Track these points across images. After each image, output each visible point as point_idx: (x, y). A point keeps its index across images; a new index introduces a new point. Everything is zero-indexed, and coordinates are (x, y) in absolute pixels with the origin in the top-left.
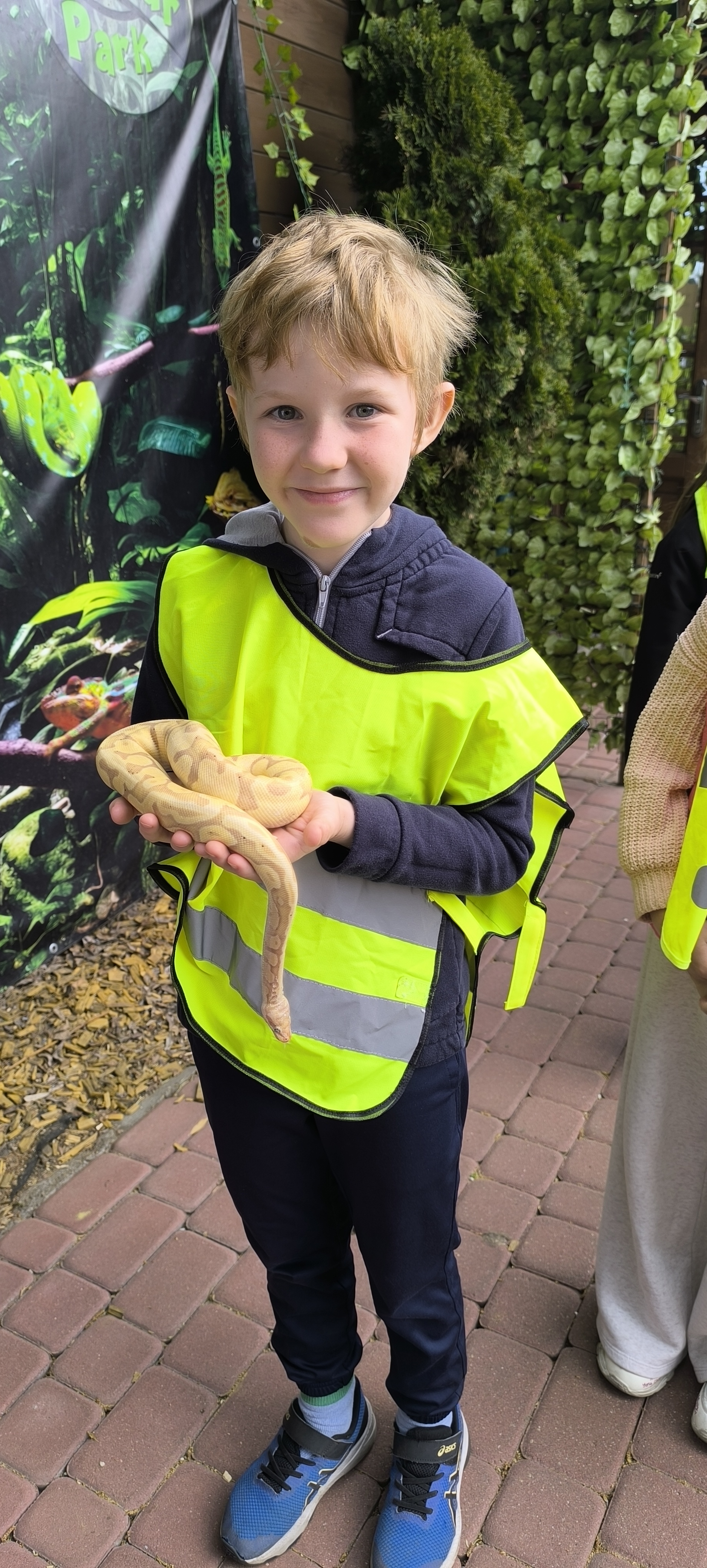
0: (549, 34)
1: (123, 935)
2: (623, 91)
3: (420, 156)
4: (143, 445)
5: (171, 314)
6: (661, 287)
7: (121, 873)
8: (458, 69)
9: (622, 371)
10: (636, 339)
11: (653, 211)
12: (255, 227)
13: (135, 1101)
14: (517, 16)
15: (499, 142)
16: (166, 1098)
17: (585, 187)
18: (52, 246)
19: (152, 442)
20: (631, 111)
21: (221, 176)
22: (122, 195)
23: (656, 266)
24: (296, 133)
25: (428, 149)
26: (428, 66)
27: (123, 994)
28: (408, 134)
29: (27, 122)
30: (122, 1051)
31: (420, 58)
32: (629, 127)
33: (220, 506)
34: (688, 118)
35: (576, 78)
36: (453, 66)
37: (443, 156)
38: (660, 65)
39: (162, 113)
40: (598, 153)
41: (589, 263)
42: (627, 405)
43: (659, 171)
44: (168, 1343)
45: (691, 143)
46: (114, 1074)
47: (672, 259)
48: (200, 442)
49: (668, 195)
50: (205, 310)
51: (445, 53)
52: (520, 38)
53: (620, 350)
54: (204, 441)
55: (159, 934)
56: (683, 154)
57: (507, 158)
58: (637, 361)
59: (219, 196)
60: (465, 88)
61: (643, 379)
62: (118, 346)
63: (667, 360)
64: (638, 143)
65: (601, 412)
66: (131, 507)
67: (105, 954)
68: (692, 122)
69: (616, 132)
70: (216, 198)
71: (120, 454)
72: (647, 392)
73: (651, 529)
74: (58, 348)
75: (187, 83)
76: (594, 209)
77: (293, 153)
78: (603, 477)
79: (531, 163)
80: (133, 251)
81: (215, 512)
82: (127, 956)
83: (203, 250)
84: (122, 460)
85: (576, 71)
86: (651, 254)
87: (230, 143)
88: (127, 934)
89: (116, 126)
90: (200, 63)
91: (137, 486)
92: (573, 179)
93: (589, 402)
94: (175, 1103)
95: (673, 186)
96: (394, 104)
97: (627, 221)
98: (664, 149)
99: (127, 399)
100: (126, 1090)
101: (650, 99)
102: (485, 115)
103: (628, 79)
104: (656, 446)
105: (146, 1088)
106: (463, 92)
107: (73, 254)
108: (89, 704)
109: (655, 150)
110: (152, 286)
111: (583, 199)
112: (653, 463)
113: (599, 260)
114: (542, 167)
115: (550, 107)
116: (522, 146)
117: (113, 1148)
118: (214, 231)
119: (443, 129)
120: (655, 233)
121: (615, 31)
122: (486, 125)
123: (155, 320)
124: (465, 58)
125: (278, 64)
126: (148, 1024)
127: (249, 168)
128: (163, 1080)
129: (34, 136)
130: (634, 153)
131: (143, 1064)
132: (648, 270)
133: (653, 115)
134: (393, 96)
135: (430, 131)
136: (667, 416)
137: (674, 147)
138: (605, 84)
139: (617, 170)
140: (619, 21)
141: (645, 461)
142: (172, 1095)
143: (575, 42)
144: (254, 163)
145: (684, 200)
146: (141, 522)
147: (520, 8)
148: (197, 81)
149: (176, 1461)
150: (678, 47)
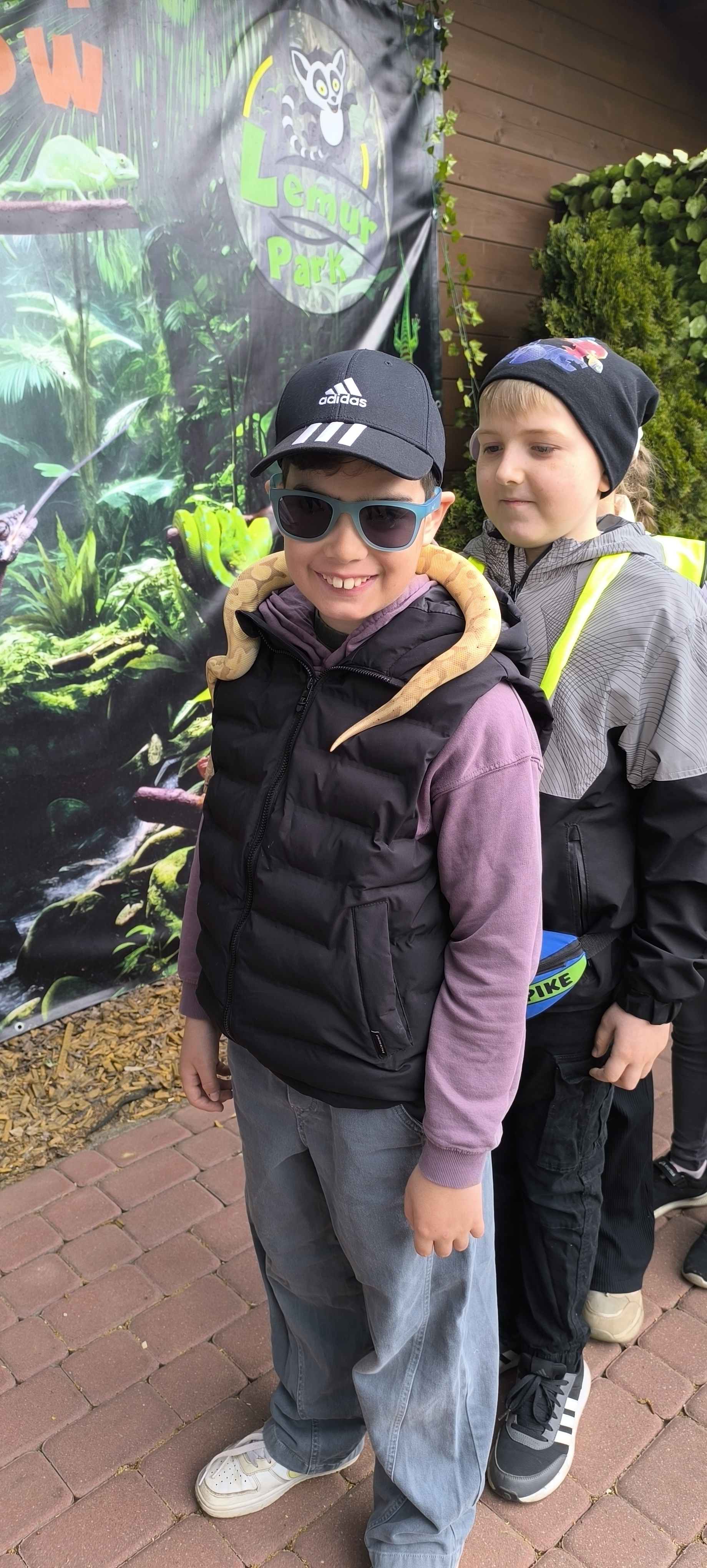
14: (690, 213)
18: (241, 417)
24: (470, 320)
28: (558, 321)
29: (229, 329)
36: (605, 265)
39: (353, 311)
44: (146, 1252)
52: (692, 232)
74: (239, 493)
75: (379, 285)
77: (464, 336)
87: (419, 328)
89: (308, 324)
90: (394, 269)
107: (259, 422)
114: (705, 339)
125: (457, 267)
127: (436, 346)
129: (234, 338)
144: (441, 342)
147: (693, 207)
148: (390, 283)
149: (115, 1327)
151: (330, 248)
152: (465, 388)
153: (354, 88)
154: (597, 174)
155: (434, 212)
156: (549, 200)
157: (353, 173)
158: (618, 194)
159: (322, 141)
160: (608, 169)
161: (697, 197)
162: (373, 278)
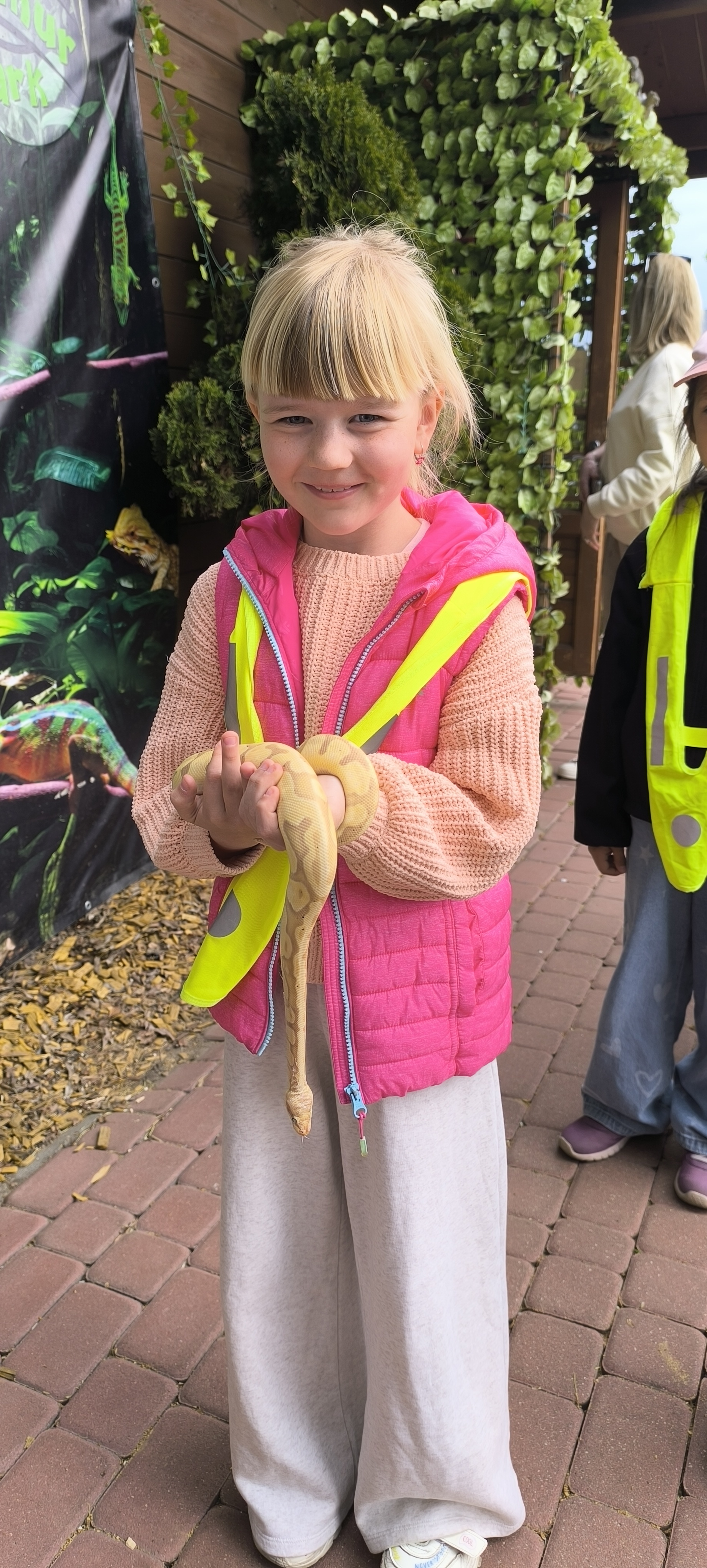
0: (440, 96)
1: (19, 985)
2: (511, 151)
3: (317, 200)
4: (40, 474)
5: (68, 345)
6: (554, 337)
7: (17, 919)
8: (353, 120)
9: (519, 417)
10: (531, 386)
11: (543, 264)
12: (154, 268)
13: (31, 1153)
14: (408, 78)
15: (394, 190)
16: (64, 1147)
17: (478, 241)
19: (50, 472)
20: (519, 170)
21: (118, 215)
22: (18, 222)
23: (548, 317)
24: (194, 175)
25: (325, 193)
26: (323, 114)
27: (19, 1043)
28: (305, 178)
30: (17, 1101)
31: (315, 107)
32: (518, 185)
33: (121, 542)
34: (573, 179)
35: (466, 139)
36: (347, 117)
37: (339, 200)
38: (546, 128)
39: (58, 147)
40: (489, 210)
41: (483, 314)
42: (525, 450)
43: (548, 227)
44: (64, 1404)
45: (577, 201)
46: (8, 1126)
47: (563, 310)
48: (99, 476)
49: (556, 249)
50: (104, 344)
51: (340, 104)
52: (412, 100)
53: (516, 398)
54: (104, 474)
55: (58, 982)
56: (570, 212)
57: (402, 206)
58: (533, 407)
59: (117, 234)
60: (360, 139)
61: (539, 425)
62: (13, 373)
63: (561, 407)
64: (527, 200)
65: (499, 457)
66: (27, 536)
68: (577, 183)
69: (506, 189)
70: (114, 236)
71: (15, 481)
72: (543, 438)
73: (552, 571)
75: (83, 121)
76: (487, 262)
77: (191, 194)
79: (426, 218)
80: (28, 279)
81: (116, 547)
82: (24, 1004)
83: (101, 285)
84: (18, 487)
85: (466, 132)
86: (543, 306)
87: (127, 184)
88: (24, 983)
89: (10, 154)
90: (96, 103)
91: (34, 516)
92: (467, 233)
93: (487, 448)
94: (75, 1152)
95: (561, 241)
96: (290, 150)
97: (519, 274)
98: (552, 207)
99: (22, 427)
100: (21, 1142)
101: (537, 159)
102: (380, 164)
103: (516, 139)
104: (554, 490)
105: (43, 1139)
106: (357, 141)
109: (543, 207)
110: (48, 316)
111: (476, 252)
112: (551, 506)
113: (493, 311)
114: (436, 221)
115: (442, 166)
116: (416, 198)
117: (5, 1202)
118: (112, 268)
119: (339, 176)
120: (546, 286)
121: (502, 94)
122: (381, 173)
123: (51, 350)
124: (359, 110)
125: (175, 108)
126: (45, 1073)
127: (147, 210)
128: (62, 1130)
130: (523, 209)
131: (39, 1114)
132: (541, 320)
133: (540, 174)
134: (290, 143)
135: (326, 177)
136: (563, 462)
137: (561, 204)
138: (494, 145)
139: (508, 226)
140: (506, 84)
141: (545, 505)
142: (71, 1144)
143: (464, 104)
144: (152, 206)
145: (572, 254)
146: (38, 552)
147: (411, 71)
148: (94, 120)
149: (73, 1531)
150: (562, 111)
151: (28, 58)
152: (200, 257)
154: (295, 29)
155: (131, 44)
156: (238, 57)
158: (322, 53)
160: (307, 25)
161: (415, 60)
162: (77, 109)
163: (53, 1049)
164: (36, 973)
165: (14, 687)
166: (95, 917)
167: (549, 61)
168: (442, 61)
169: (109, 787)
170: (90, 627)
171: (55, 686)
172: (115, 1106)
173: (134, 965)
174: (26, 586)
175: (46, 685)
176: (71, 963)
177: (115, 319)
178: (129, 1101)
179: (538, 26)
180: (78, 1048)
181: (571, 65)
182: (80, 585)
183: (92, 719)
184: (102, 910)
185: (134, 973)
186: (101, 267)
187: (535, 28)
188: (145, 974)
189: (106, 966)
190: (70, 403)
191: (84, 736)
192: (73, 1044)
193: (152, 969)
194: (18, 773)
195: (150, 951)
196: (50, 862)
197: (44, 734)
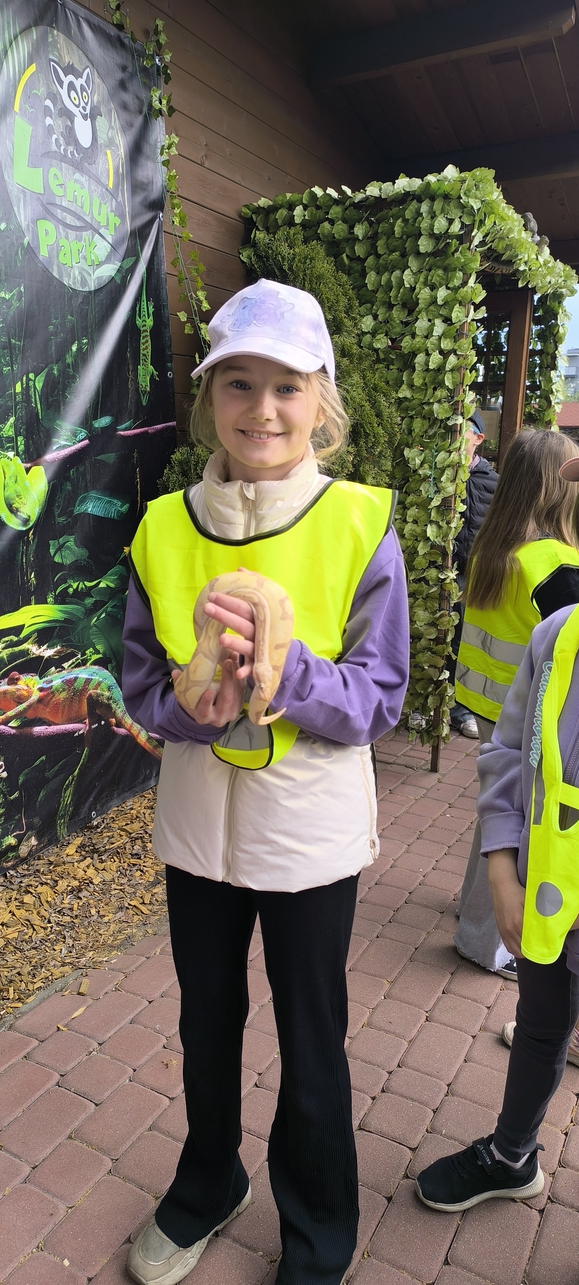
0: (379, 249)
1: (38, 871)
2: (428, 288)
4: (78, 509)
5: (104, 421)
6: (455, 417)
7: (41, 823)
8: (312, 271)
9: (429, 472)
10: (438, 451)
11: (448, 367)
12: (169, 364)
13: (33, 994)
14: (357, 235)
16: (56, 992)
17: (403, 348)
18: (19, 375)
19: (85, 508)
20: (434, 301)
22: (73, 343)
23: (452, 403)
24: (199, 306)
26: (290, 268)
27: (33, 914)
29: (7, 297)
30: (27, 956)
32: (432, 311)
34: (472, 307)
35: (397, 278)
36: (308, 269)
38: (453, 273)
39: (105, 290)
40: (412, 327)
41: (406, 398)
42: (432, 496)
43: (453, 341)
44: (34, 1168)
45: (475, 323)
46: (19, 974)
47: (463, 398)
48: (120, 509)
49: (458, 356)
50: (129, 420)
51: (303, 260)
53: (427, 459)
54: (125, 508)
55: (66, 871)
56: (470, 330)
58: (440, 465)
59: (144, 344)
60: (316, 283)
61: (443, 478)
62: (63, 443)
63: (459, 466)
64: (438, 322)
65: (415, 499)
66: (66, 553)
67: (22, 884)
68: (475, 311)
69: (424, 313)
71: (59, 516)
72: (446, 488)
74: (19, 443)
75: (124, 271)
76: (409, 363)
78: (416, 545)
79: (366, 331)
80: (78, 380)
82: (40, 886)
83: (130, 379)
84: (61, 519)
85: (397, 273)
86: (448, 394)
88: (42, 870)
89: (70, 298)
90: (134, 258)
91: (72, 538)
92: (395, 342)
93: (406, 492)
94: (63, 996)
95: (462, 351)
97: (431, 373)
98: (456, 327)
99: (67, 479)
100: (27, 986)
101: (446, 294)
102: (328, 302)
103: (431, 280)
104: (453, 525)
105: (42, 985)
106: (314, 286)
107: (34, 381)
108: (24, 693)
109: (449, 327)
110: (91, 403)
111: (402, 356)
112: (451, 537)
113: (412, 396)
114: (374, 333)
115: (379, 295)
117: (11, 1027)
120: (451, 381)
121: (422, 249)
123: (92, 425)
124: (316, 264)
125: (189, 262)
126: (49, 937)
127: (167, 326)
128: (56, 979)
129: (12, 305)
130: (435, 328)
131: (42, 967)
132: (446, 405)
133: (447, 304)
136: (461, 504)
137: (462, 325)
138: (416, 283)
139: (424, 339)
140: (425, 243)
141: (446, 535)
142: (61, 990)
145: (469, 361)
146: (73, 563)
147: (360, 230)
148: (132, 270)
149: (30, 1251)
150: (465, 261)
151: (86, 235)
153: (99, 102)
154: (280, 198)
155: (161, 215)
156: (240, 216)
157: (102, 173)
158: (298, 216)
159: (76, 143)
160: (289, 195)
161: (362, 223)
162: (119, 264)
163: (57, 919)
164: (51, 863)
165: (49, 657)
166: (98, 824)
167: (456, 228)
168: (381, 225)
169: (115, 729)
170: (107, 615)
171: (79, 656)
172: (95, 965)
173: (122, 861)
174: (63, 586)
175: (73, 655)
176: (77, 857)
177: (139, 401)
178: (106, 961)
179: (448, 205)
180: (74, 921)
181: (472, 231)
182: (102, 585)
183: (106, 679)
184: (104, 818)
185: (121, 867)
186: (131, 367)
187: (446, 206)
188: (129, 868)
189: (102, 861)
190: (102, 461)
191: (99, 691)
192: (71, 917)
193: (134, 865)
194: (49, 717)
195: (134, 852)
196: (67, 782)
197: (69, 690)
